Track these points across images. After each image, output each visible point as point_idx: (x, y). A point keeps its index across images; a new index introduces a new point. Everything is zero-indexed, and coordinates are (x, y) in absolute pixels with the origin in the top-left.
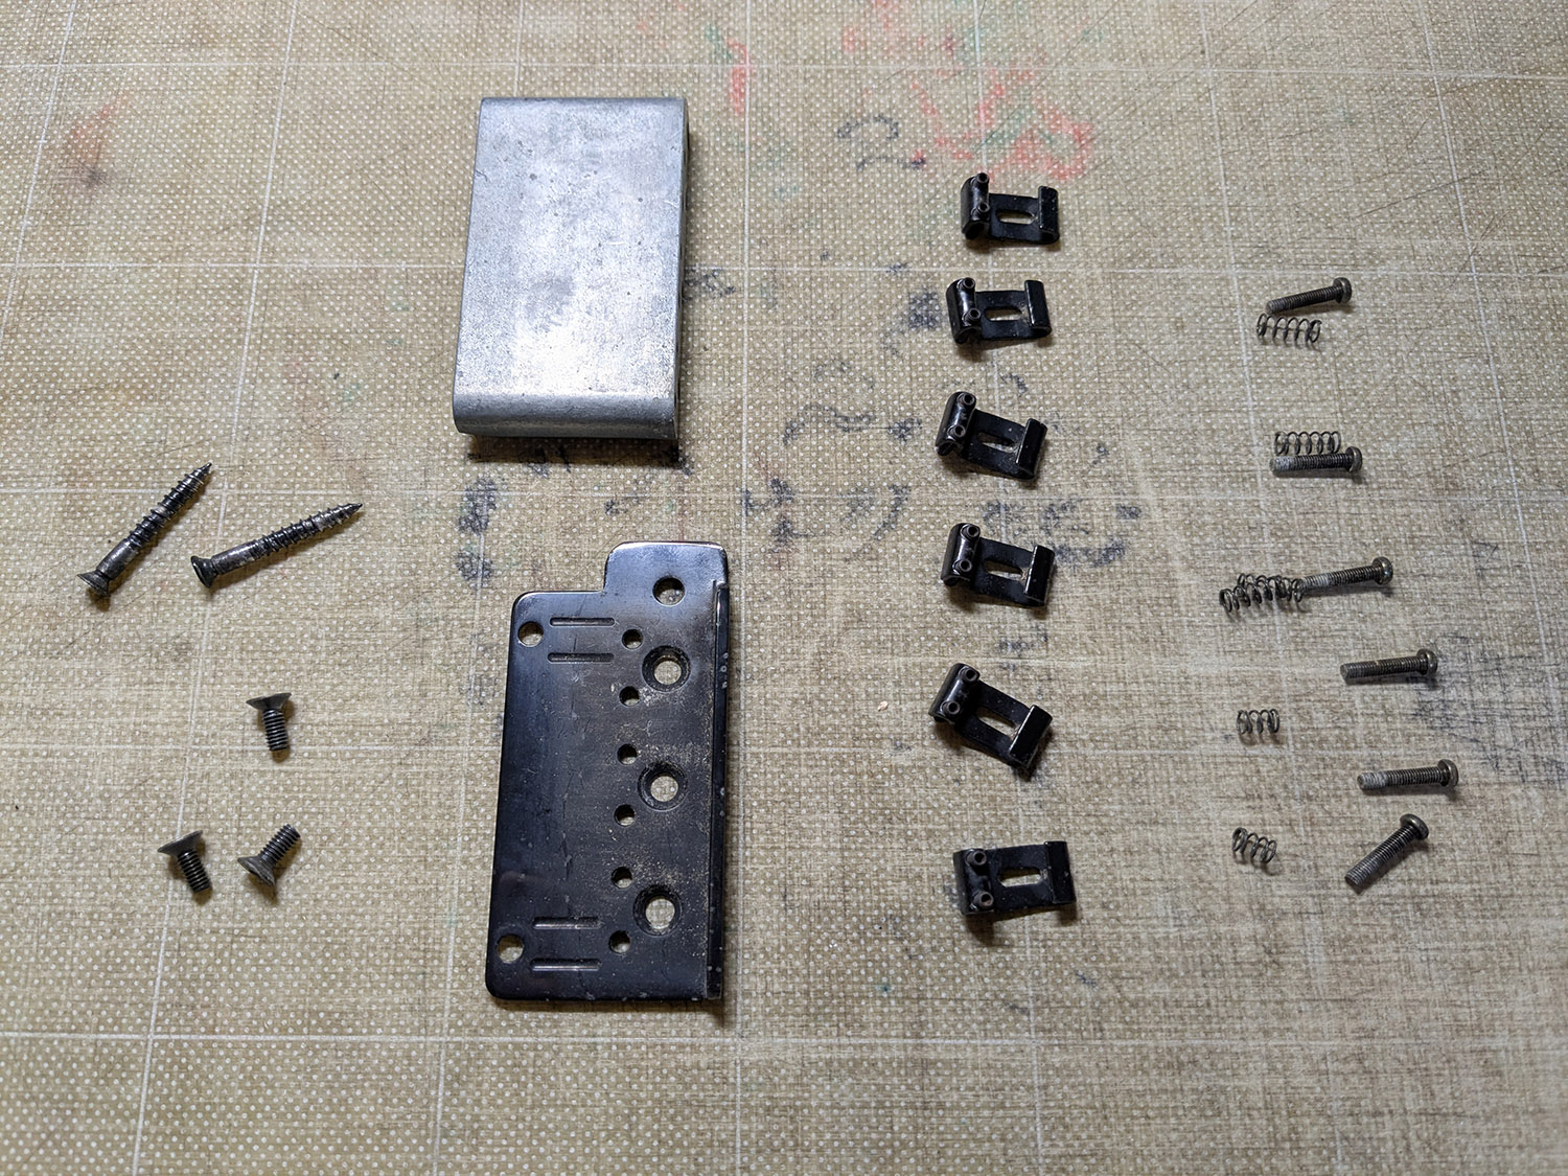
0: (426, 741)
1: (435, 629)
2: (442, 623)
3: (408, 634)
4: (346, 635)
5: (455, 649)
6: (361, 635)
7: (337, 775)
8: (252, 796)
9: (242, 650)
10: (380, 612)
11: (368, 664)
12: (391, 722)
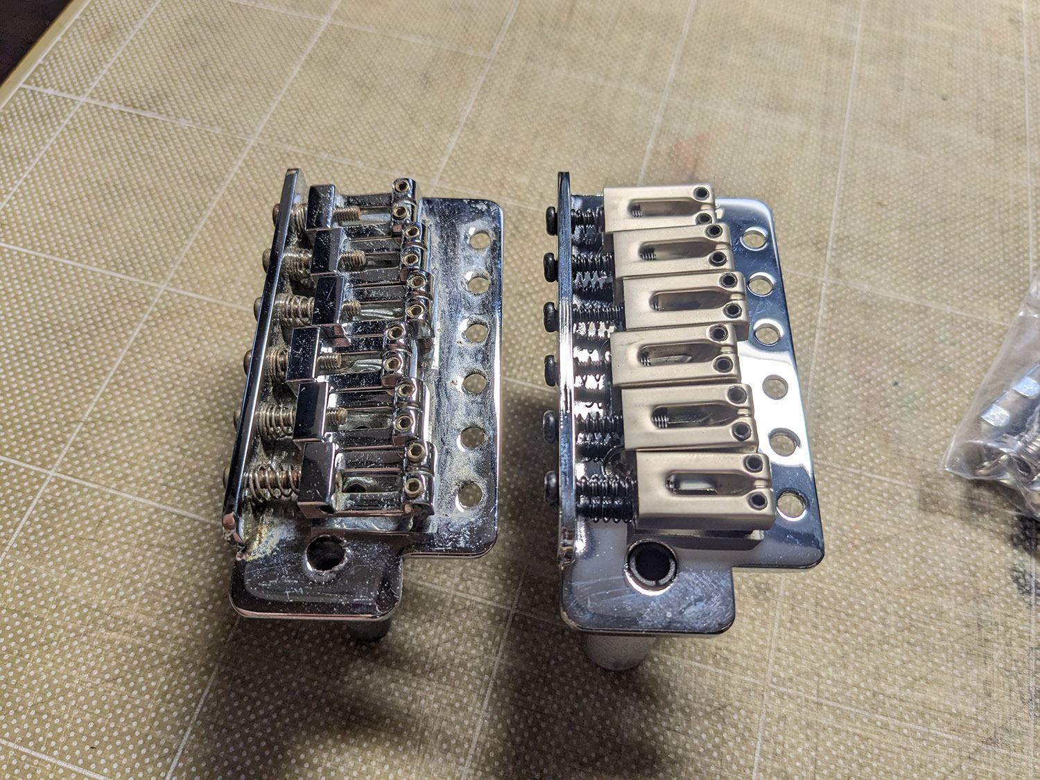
0: (991, 741)
1: (995, 632)
2: (1002, 628)
3: (970, 631)
4: (914, 617)
5: (1015, 657)
6: (927, 621)
7: (910, 753)
8: (828, 751)
9: (817, 604)
10: (945, 603)
11: (935, 649)
12: (959, 714)
